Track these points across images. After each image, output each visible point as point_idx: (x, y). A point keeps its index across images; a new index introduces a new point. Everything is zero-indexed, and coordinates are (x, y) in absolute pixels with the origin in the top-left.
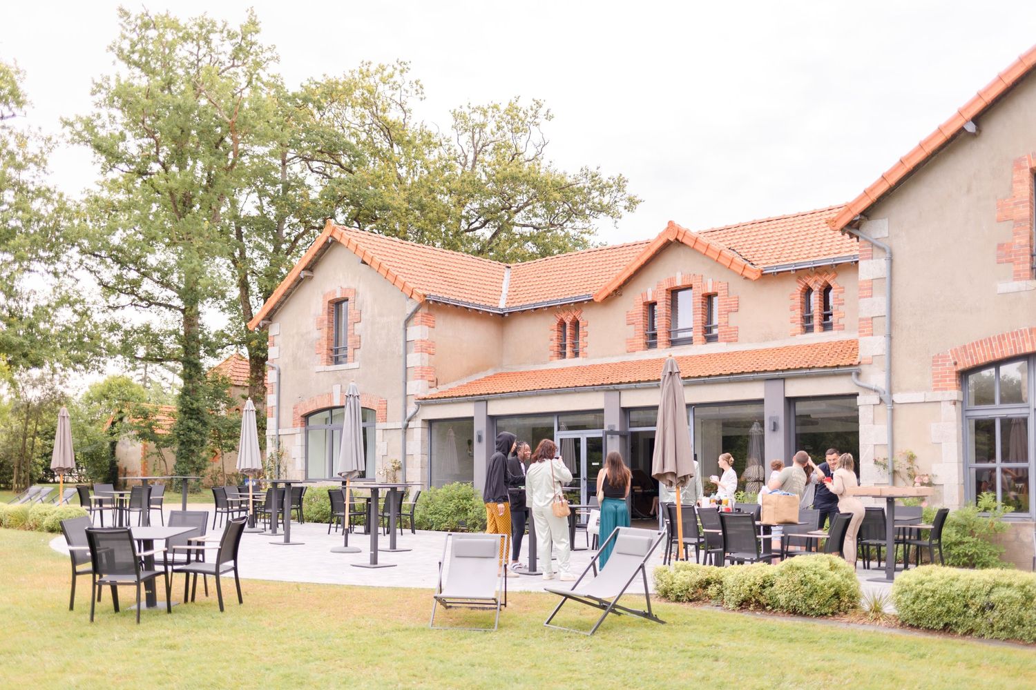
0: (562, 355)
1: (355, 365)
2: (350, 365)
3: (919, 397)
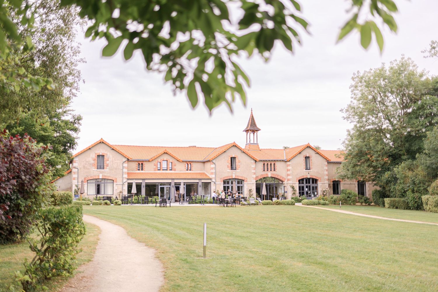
0: (139, 170)
1: (107, 170)
2: (105, 170)
3: (219, 183)
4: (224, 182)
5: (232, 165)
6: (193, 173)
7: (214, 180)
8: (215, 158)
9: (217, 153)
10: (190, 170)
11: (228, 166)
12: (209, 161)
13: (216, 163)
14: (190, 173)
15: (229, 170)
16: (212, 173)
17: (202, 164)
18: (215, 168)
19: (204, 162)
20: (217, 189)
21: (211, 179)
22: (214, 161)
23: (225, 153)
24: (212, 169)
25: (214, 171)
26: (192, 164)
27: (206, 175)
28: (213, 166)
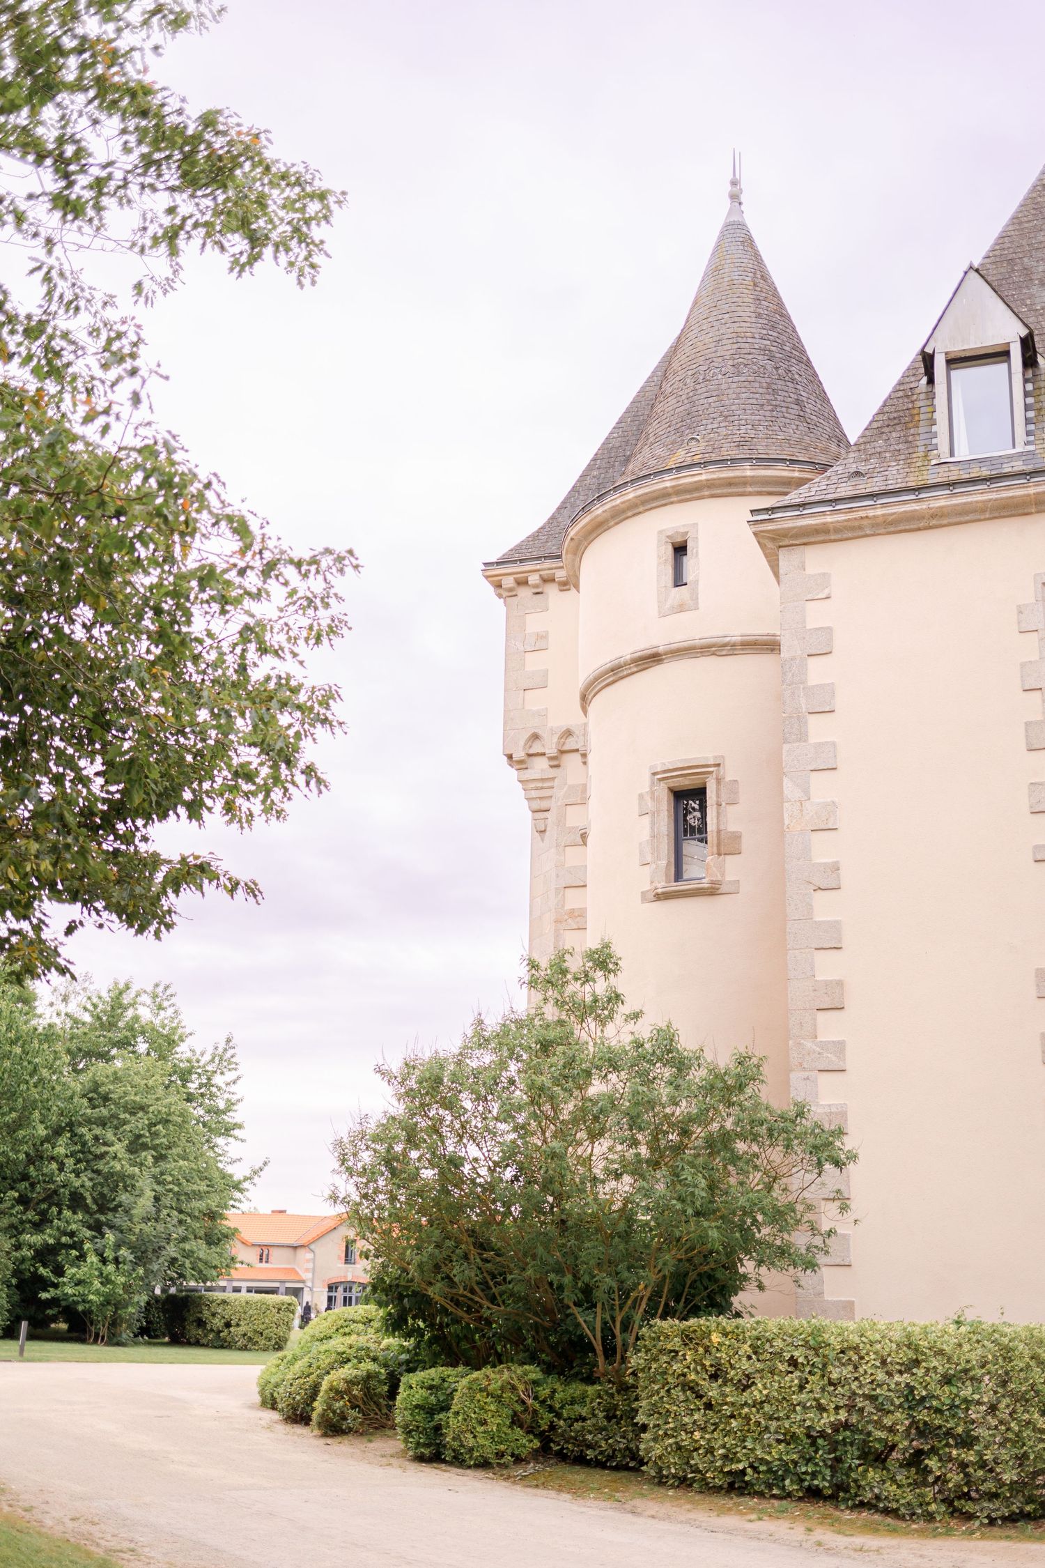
3: (319, 1289)
4: (330, 1288)
5: (347, 1255)
6: (272, 1269)
7: (309, 1284)
8: (315, 1241)
9: (323, 1229)
10: (267, 1262)
11: (339, 1257)
12: (302, 1246)
13: (317, 1251)
14: (266, 1268)
15: (341, 1265)
16: (307, 1270)
17: (289, 1252)
18: (314, 1260)
19: (295, 1248)
20: (315, 1301)
21: (303, 1282)
22: (312, 1247)
23: (335, 1231)
24: (308, 1261)
25: (310, 1265)
26: (271, 1249)
27: (297, 1273)
28: (310, 1256)
